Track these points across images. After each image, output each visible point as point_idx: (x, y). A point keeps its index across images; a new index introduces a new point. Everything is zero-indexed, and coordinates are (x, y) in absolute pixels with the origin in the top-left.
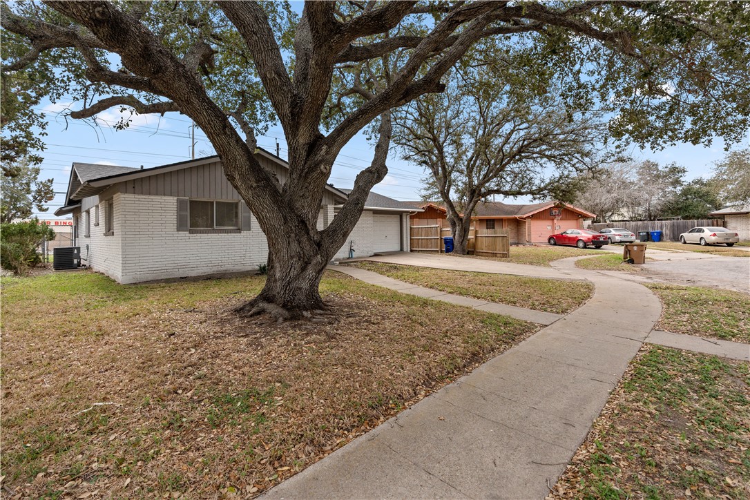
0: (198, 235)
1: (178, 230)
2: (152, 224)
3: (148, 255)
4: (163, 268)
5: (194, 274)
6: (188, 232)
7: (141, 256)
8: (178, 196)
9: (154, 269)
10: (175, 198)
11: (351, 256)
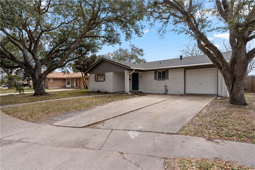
3: (92, 86)
6: (96, 82)
9: (92, 89)
10: (94, 74)
11: (166, 93)
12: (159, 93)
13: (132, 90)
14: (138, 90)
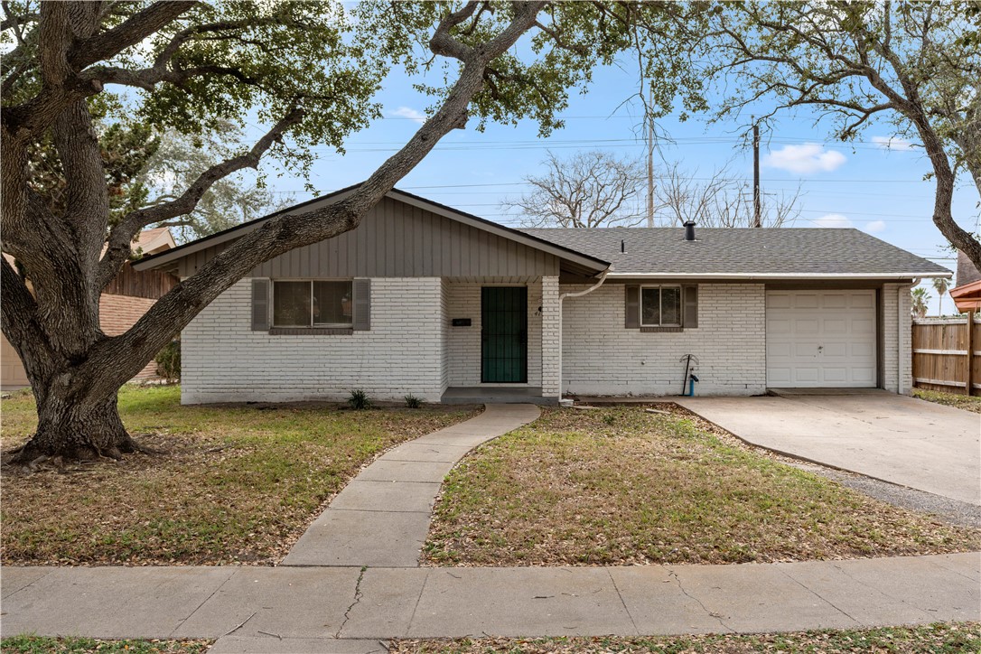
0: (283, 337)
1: (254, 329)
2: (219, 320)
3: (214, 365)
4: (233, 386)
5: (275, 398)
6: (267, 333)
7: (205, 365)
8: (253, 276)
9: (220, 386)
10: (250, 280)
11: (687, 391)
12: (648, 391)
13: (482, 382)
14: (526, 381)
